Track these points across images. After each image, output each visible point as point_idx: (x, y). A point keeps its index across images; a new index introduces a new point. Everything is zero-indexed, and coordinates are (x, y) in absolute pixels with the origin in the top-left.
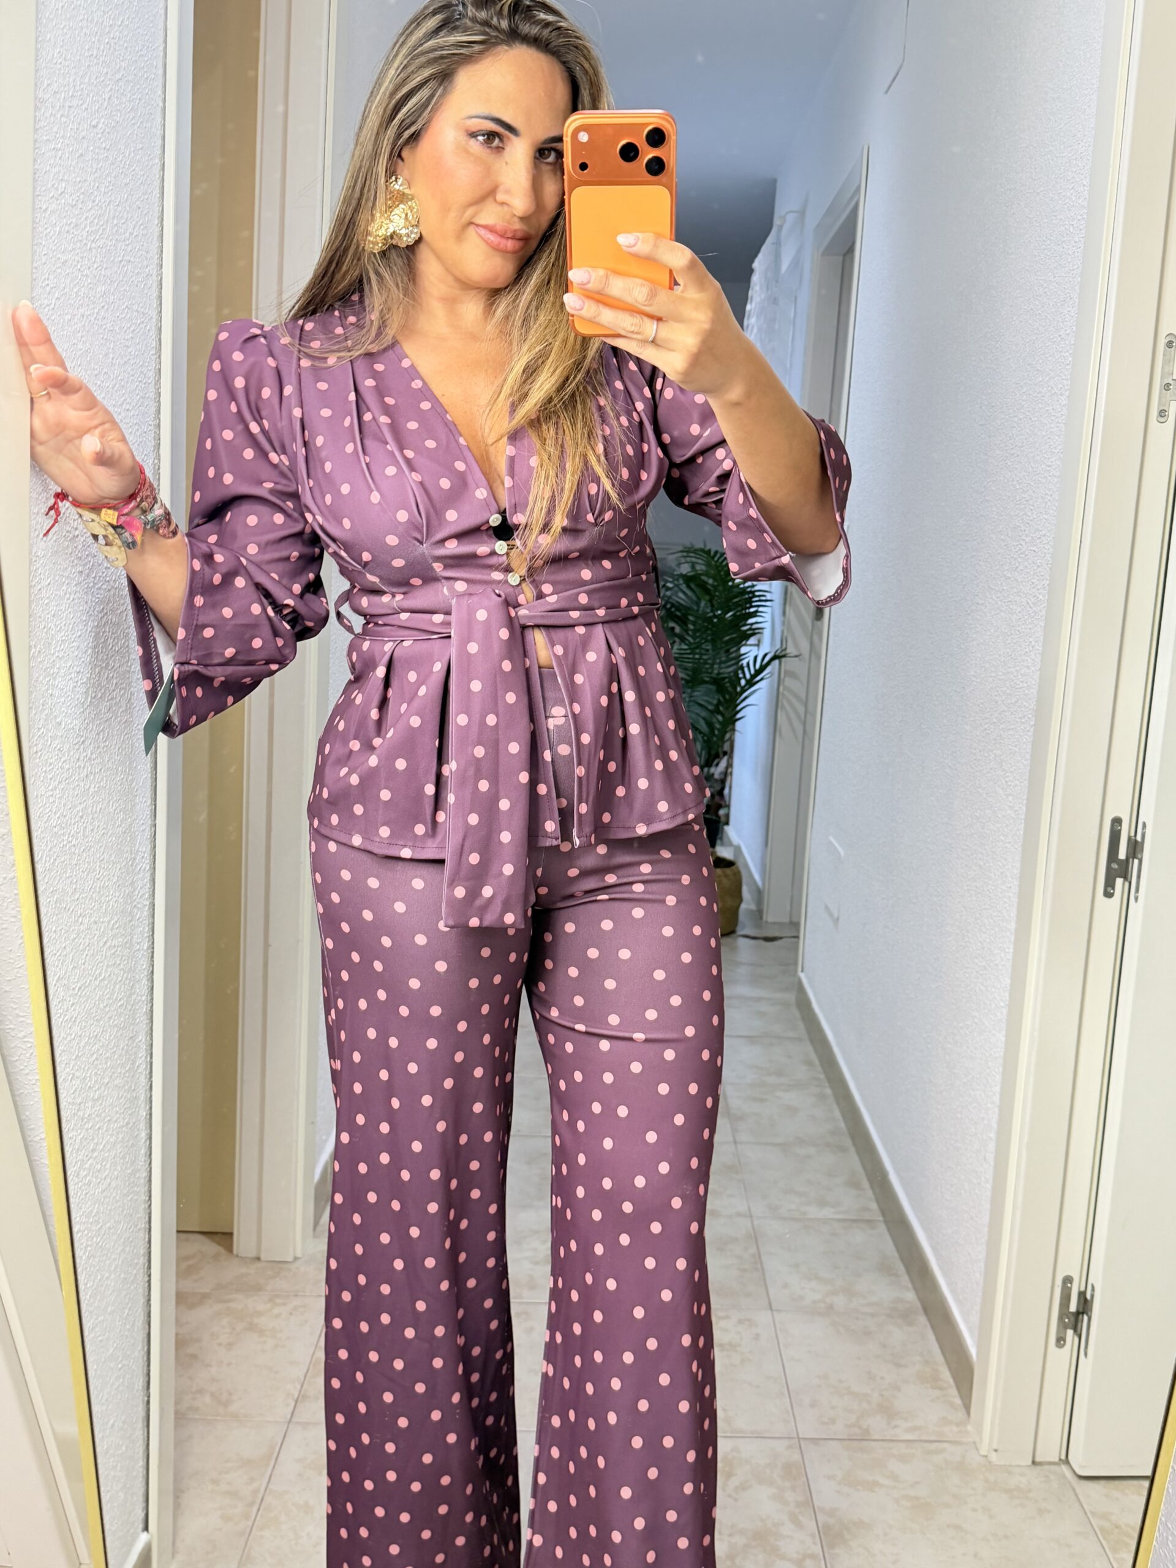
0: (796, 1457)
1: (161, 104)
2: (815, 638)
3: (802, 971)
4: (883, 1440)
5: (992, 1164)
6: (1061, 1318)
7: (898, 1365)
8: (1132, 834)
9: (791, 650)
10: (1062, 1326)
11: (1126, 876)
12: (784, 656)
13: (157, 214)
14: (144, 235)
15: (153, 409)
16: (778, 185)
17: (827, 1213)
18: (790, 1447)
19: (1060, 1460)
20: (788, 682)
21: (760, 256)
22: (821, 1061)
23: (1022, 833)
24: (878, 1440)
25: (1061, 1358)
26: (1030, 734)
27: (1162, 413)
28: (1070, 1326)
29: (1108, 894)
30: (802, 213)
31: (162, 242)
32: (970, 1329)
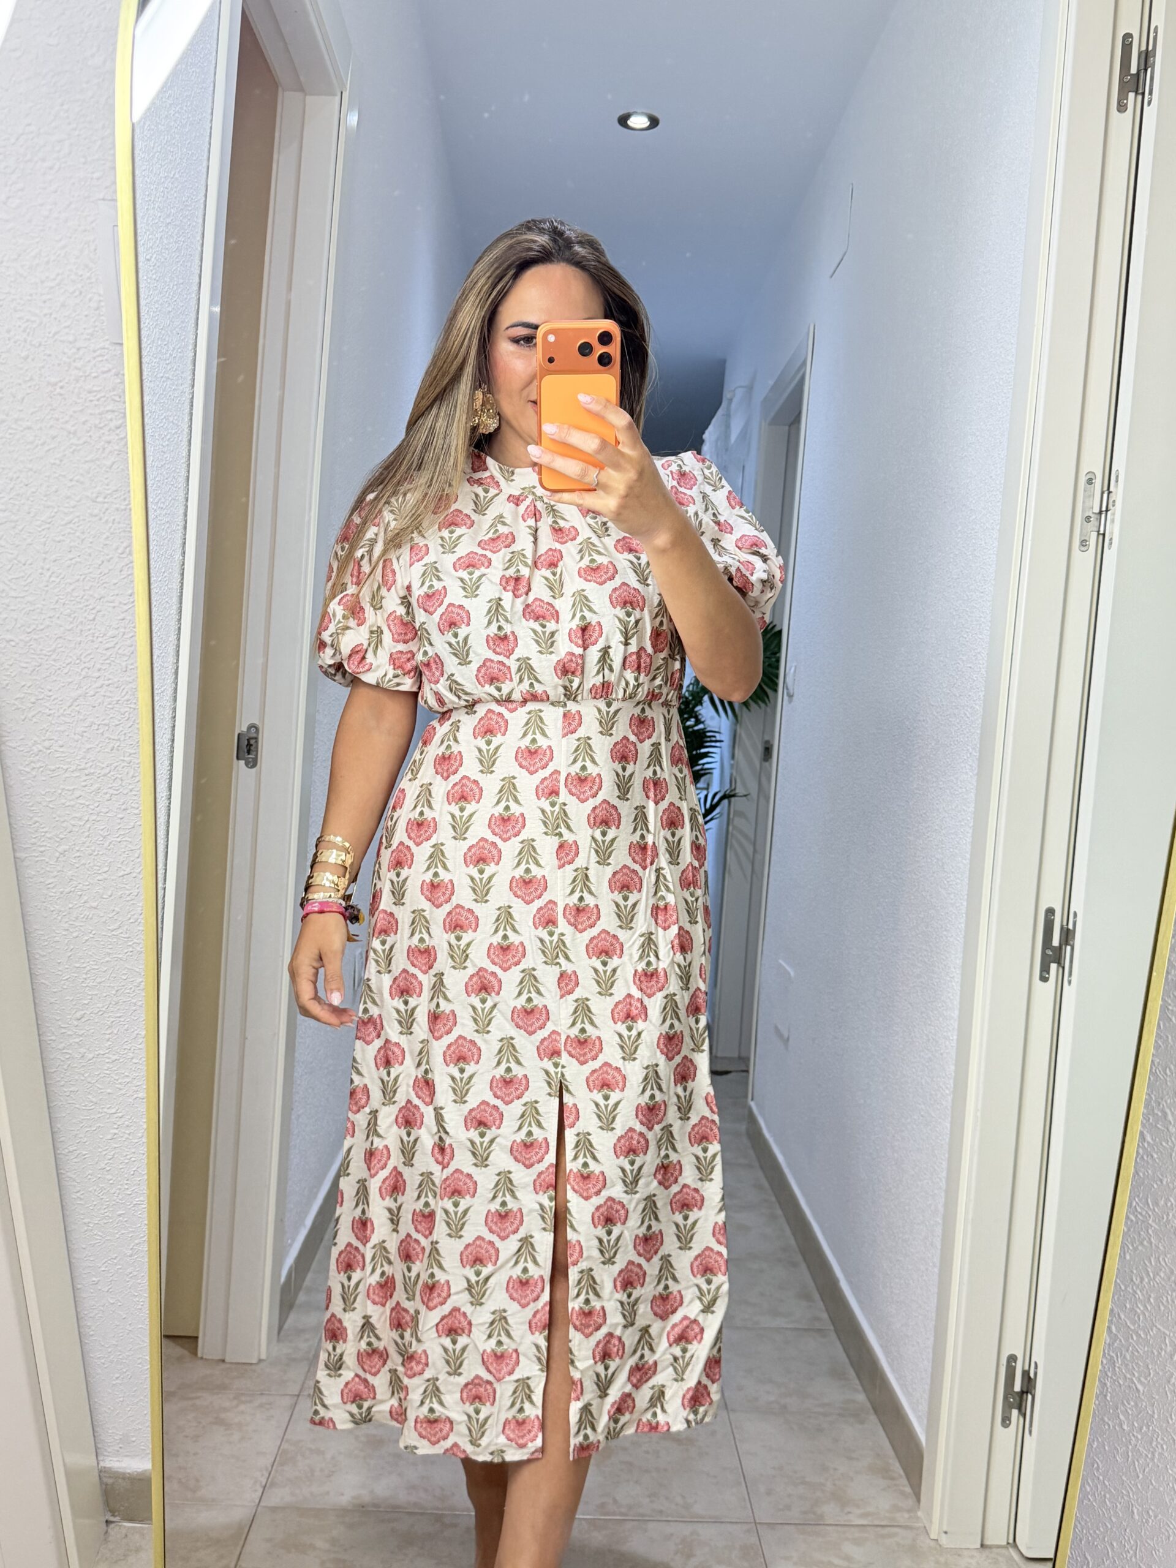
0: (754, 1540)
1: (199, 248)
2: (764, 779)
3: (752, 1099)
4: (836, 1525)
5: (939, 1247)
6: (1006, 1398)
7: (850, 1458)
8: (1065, 923)
9: (740, 790)
10: (1007, 1407)
11: (1059, 961)
12: (734, 796)
13: (192, 341)
14: (181, 357)
15: (182, 511)
16: (728, 365)
17: (780, 1322)
18: (749, 1531)
19: (1008, 1543)
20: (737, 821)
21: (711, 428)
22: (771, 1184)
23: (963, 925)
24: (831, 1525)
25: (1006, 1437)
26: (969, 835)
27: (1084, 543)
28: (1016, 1405)
29: (1044, 979)
30: (750, 389)
31: (194, 365)
32: (919, 1418)
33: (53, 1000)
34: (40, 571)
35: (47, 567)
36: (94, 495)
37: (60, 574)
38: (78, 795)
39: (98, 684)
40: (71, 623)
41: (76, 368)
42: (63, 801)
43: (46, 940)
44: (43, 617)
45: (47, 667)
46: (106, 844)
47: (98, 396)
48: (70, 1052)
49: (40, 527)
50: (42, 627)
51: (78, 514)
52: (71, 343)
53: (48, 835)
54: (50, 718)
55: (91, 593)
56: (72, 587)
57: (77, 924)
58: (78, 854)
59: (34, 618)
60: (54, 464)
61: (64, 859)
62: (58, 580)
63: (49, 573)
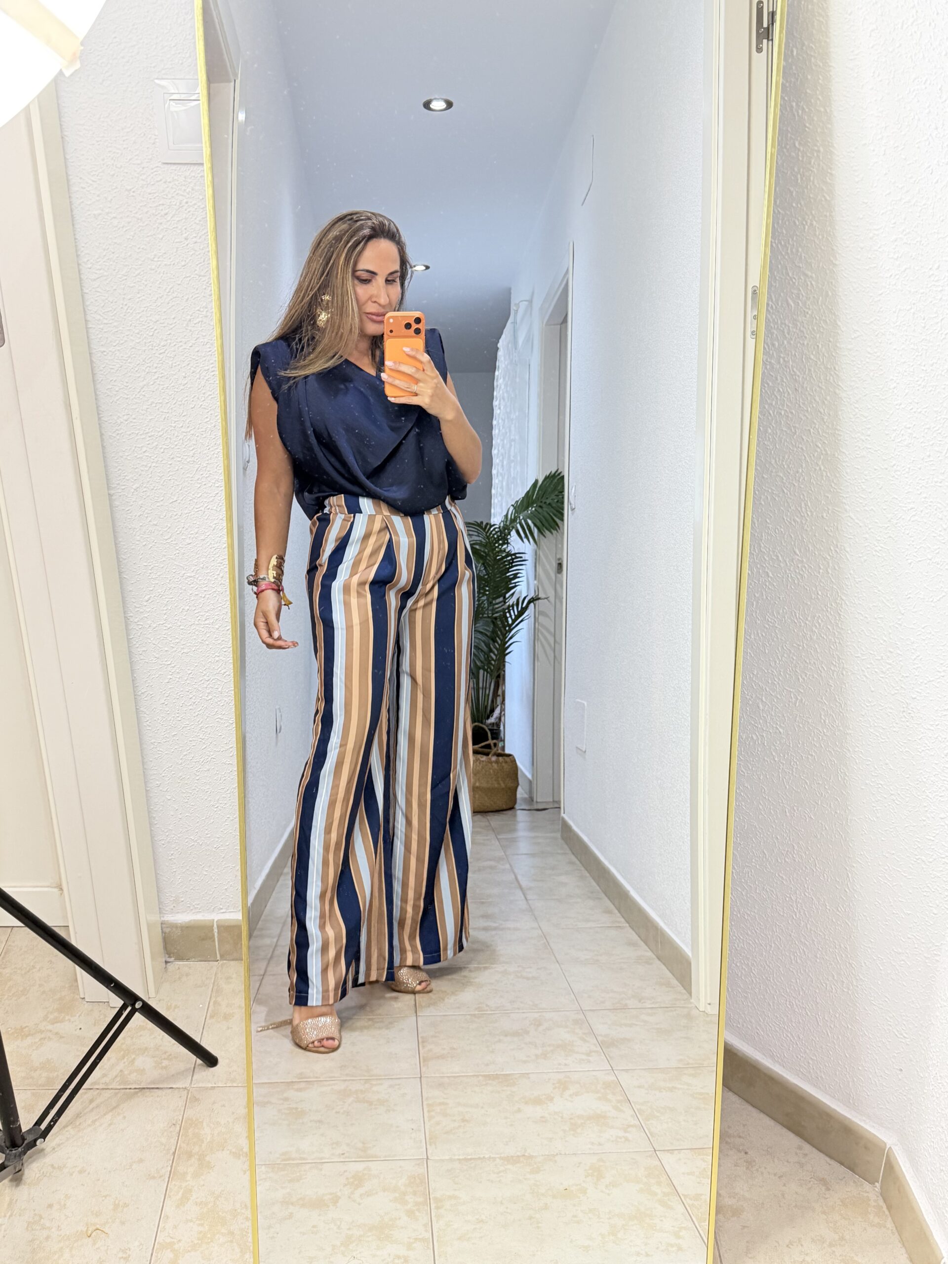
2: (558, 587)
3: (564, 813)
4: (636, 1008)
7: (643, 980)
9: (542, 595)
12: (539, 599)
20: (541, 619)
21: (503, 336)
24: (633, 1008)
27: (753, 333)
30: (530, 302)
33: (131, 589)
34: (121, 306)
35: (125, 303)
36: (153, 257)
37: (133, 307)
38: (144, 451)
39: (156, 377)
40: (140, 338)
41: (143, 180)
42: (136, 454)
43: (126, 548)
44: (123, 335)
45: (125, 367)
46: (162, 482)
47: (155, 195)
48: (142, 623)
49: (120, 278)
50: (123, 341)
51: (143, 269)
52: (138, 164)
53: (127, 478)
54: (127, 400)
55: (150, 318)
56: (140, 315)
57: (145, 537)
58: (145, 490)
59: (118, 336)
60: (129, 239)
61: (136, 493)
62: (131, 311)
63: (126, 308)
